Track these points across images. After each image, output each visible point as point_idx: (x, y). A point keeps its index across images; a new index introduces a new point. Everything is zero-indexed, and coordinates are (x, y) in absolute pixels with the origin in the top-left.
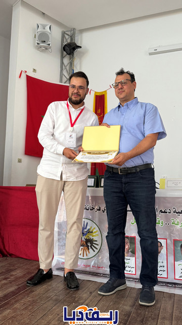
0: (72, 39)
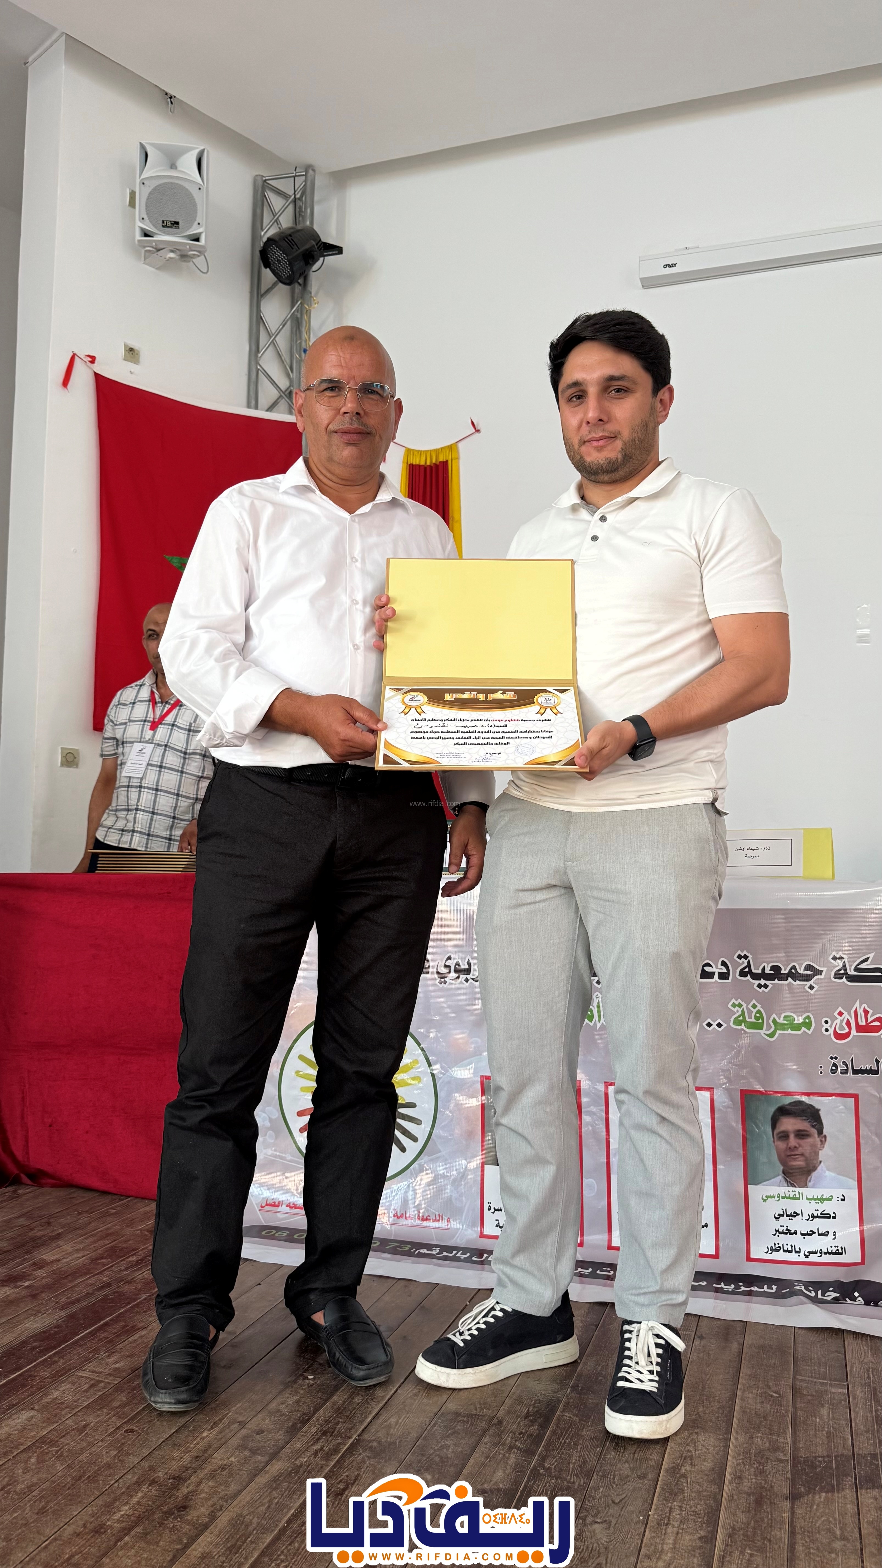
0: (298, 214)
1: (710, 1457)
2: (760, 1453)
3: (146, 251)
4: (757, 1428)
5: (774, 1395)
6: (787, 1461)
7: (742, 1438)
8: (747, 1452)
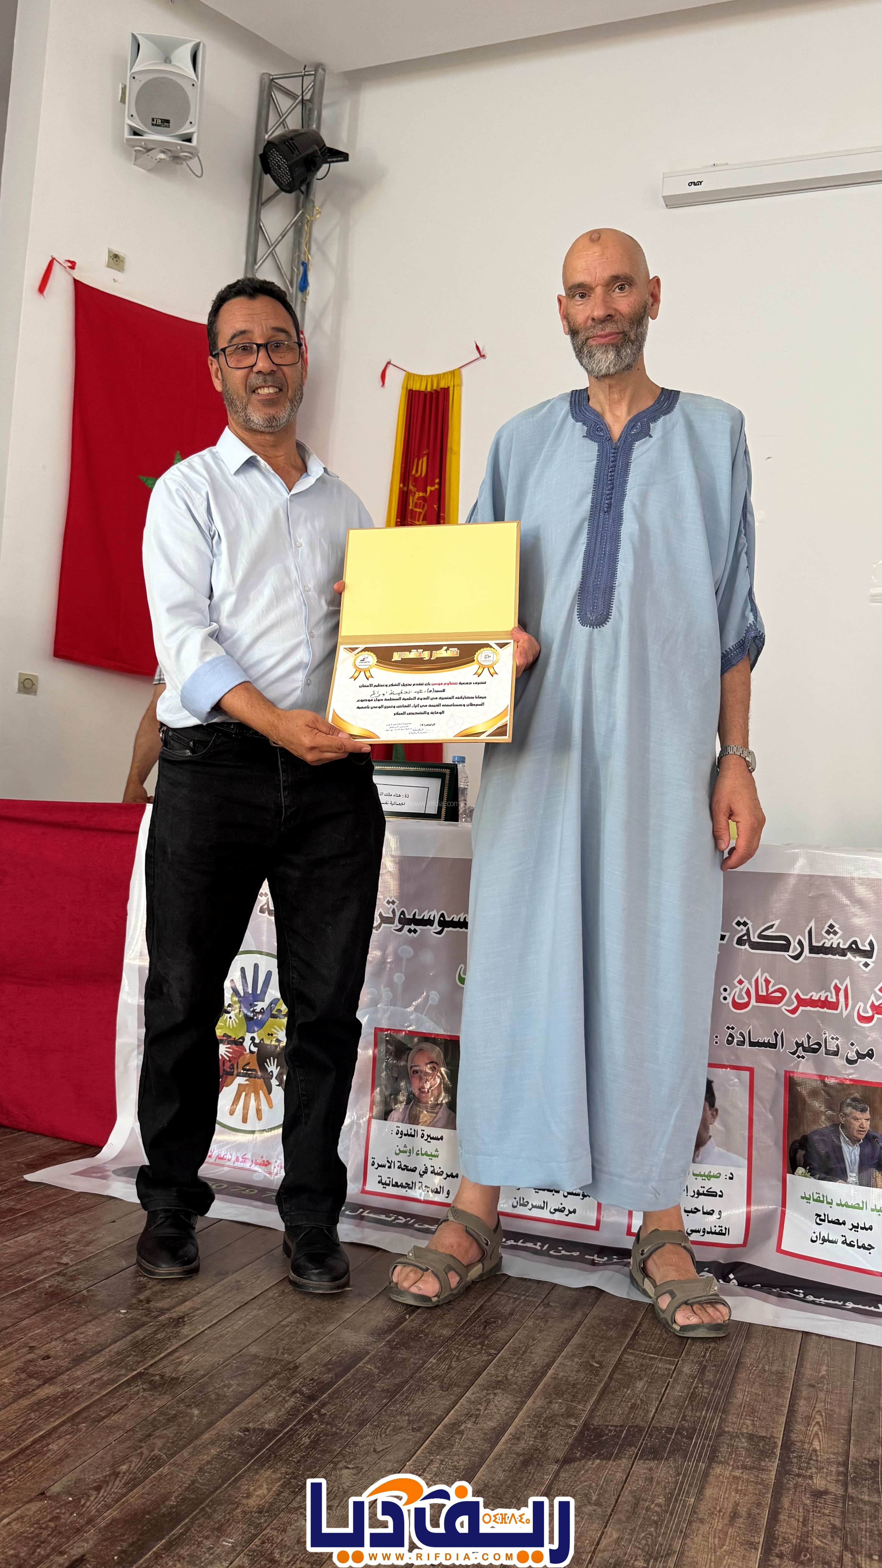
1: (498, 1416)
2: (552, 1419)
3: (136, 151)
4: (560, 1394)
5: (596, 1365)
6: (576, 1427)
7: (539, 1403)
8: (538, 1416)
